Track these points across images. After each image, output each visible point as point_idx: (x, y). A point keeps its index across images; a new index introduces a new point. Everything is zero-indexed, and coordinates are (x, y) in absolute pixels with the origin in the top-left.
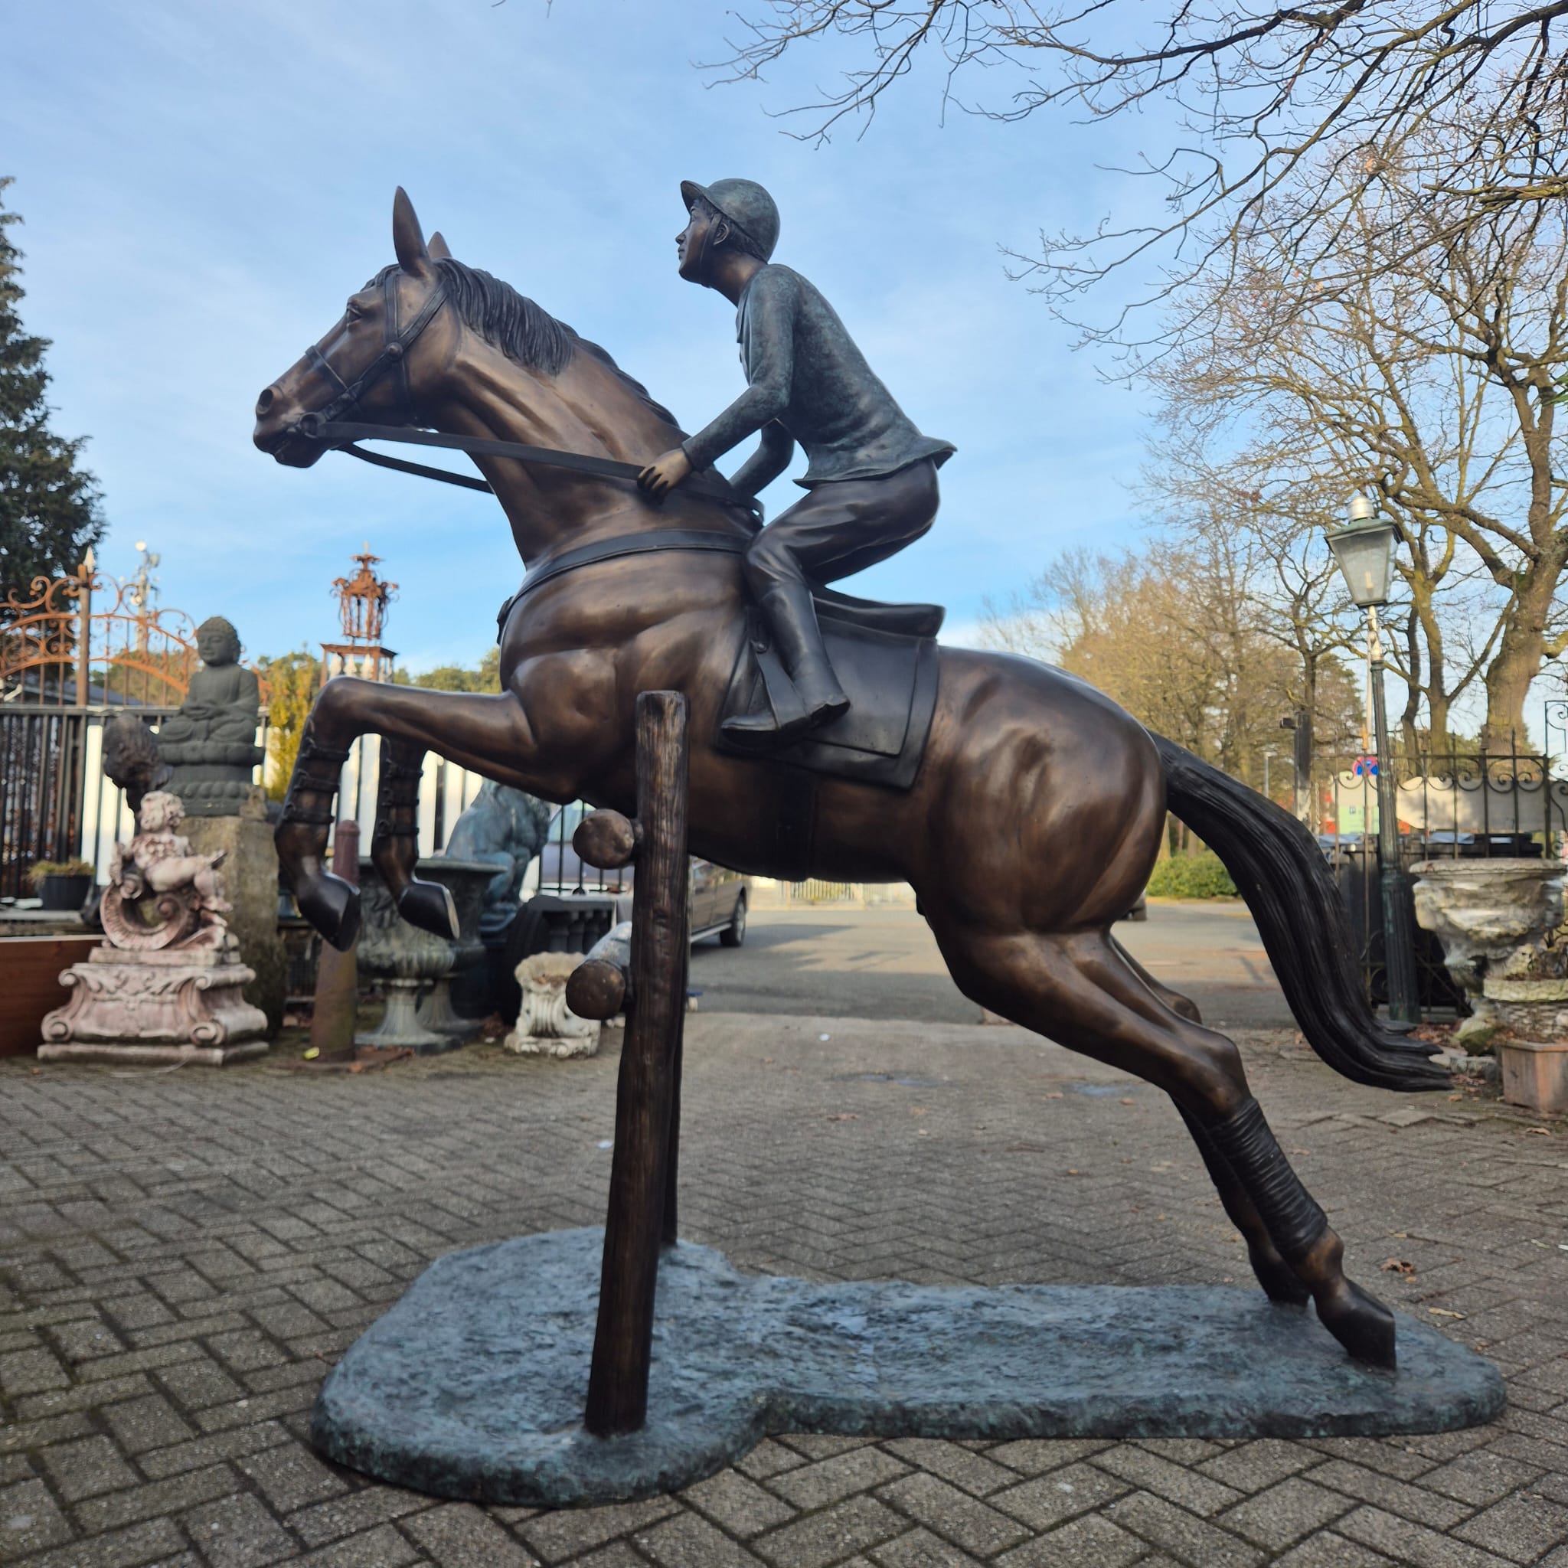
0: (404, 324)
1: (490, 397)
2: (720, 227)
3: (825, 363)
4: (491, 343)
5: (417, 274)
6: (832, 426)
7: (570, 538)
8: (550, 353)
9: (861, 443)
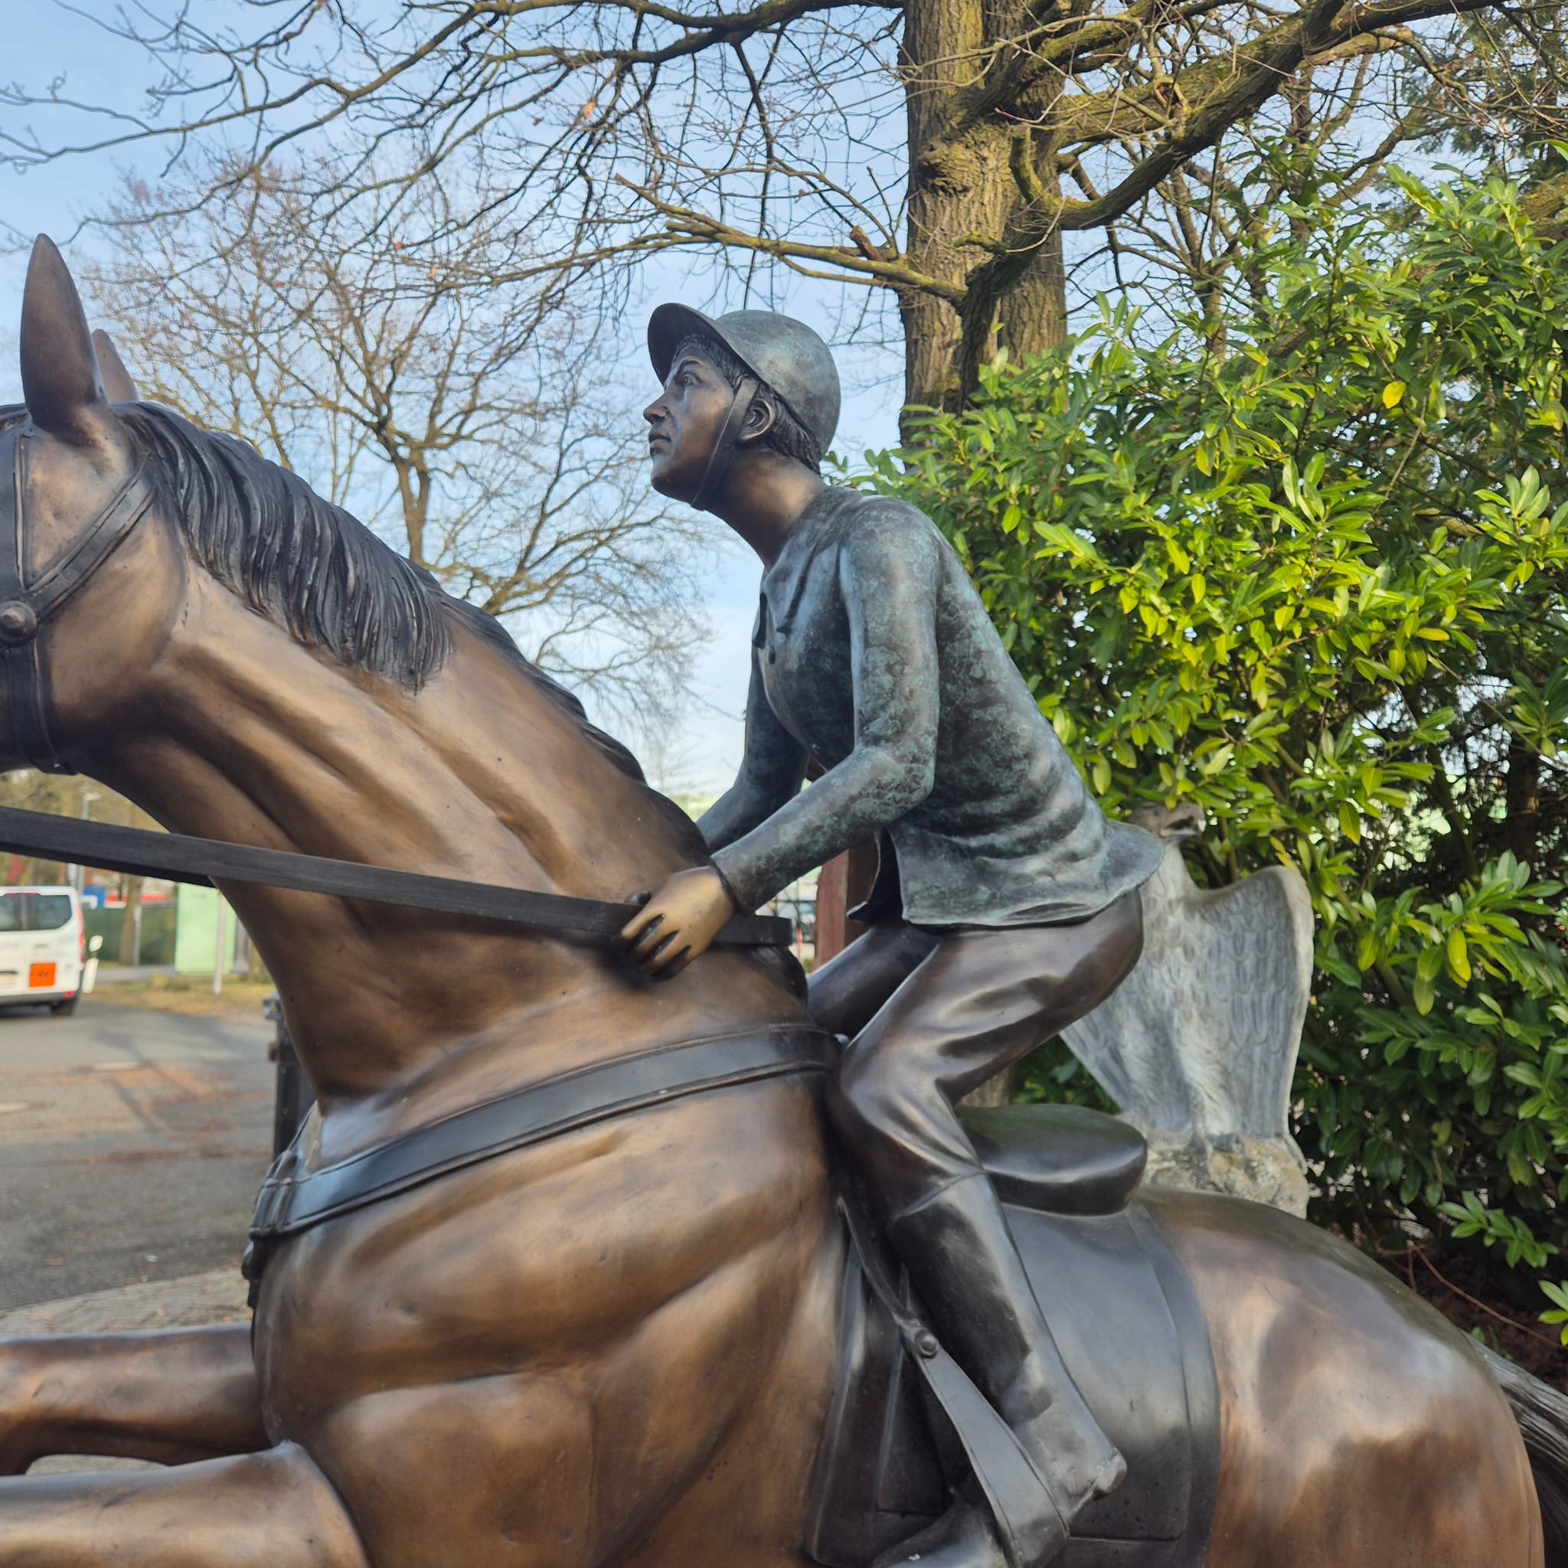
0: (41, 558)
1: (259, 737)
2: (756, 407)
3: (974, 693)
4: (261, 611)
5: (77, 440)
6: (970, 808)
7: (453, 1067)
8: (402, 637)
9: (1031, 846)
